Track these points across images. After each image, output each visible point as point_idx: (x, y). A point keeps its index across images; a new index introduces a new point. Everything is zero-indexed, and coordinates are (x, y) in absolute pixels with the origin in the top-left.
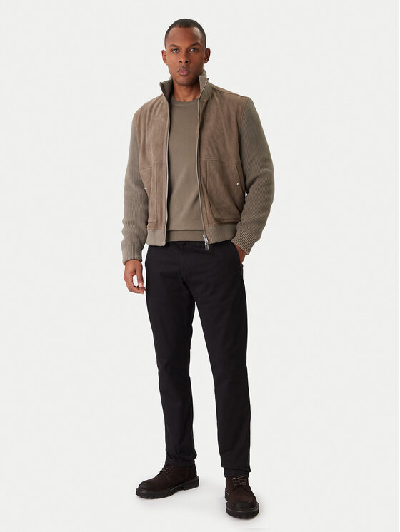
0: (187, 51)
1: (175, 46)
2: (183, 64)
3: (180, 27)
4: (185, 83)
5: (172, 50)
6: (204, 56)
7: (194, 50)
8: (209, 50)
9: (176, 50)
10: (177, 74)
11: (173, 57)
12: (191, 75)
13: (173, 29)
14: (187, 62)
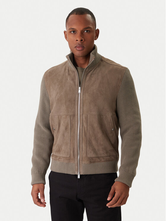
0: (82, 33)
1: (73, 29)
2: (79, 42)
3: (76, 14)
4: (81, 55)
5: (71, 32)
6: (95, 35)
7: (87, 31)
8: (98, 30)
9: (74, 32)
10: (75, 49)
11: (71, 37)
12: (85, 50)
13: (71, 16)
14: (82, 40)
